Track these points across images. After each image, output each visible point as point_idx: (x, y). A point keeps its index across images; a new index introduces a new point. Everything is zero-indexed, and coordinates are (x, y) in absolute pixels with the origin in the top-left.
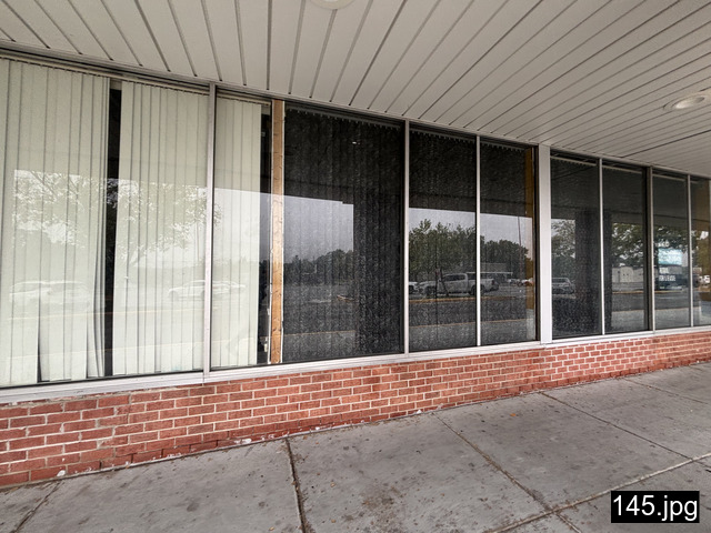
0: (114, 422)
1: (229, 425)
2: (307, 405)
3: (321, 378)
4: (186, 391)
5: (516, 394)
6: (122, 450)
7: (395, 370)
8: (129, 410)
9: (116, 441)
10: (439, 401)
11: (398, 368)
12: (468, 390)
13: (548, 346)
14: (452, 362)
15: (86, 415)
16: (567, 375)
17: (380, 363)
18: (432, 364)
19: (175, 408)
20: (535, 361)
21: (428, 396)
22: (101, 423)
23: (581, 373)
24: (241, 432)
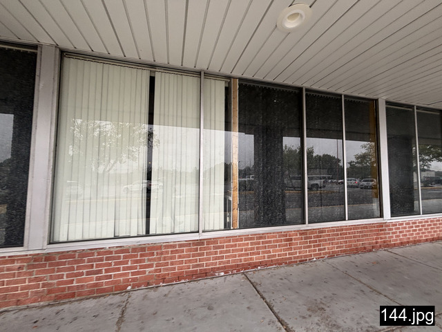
0: (154, 260)
1: (212, 264)
2: (253, 254)
3: (261, 238)
4: (190, 244)
6: (158, 276)
7: (301, 234)
8: (162, 254)
9: (156, 271)
10: (326, 253)
11: (303, 233)
12: (342, 247)
13: (388, 221)
14: (332, 230)
15: (141, 255)
16: (400, 239)
17: (293, 230)
18: (321, 231)
19: (185, 253)
20: (381, 230)
22: (149, 260)
23: (409, 238)
24: (218, 269)
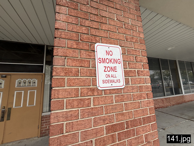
3: (157, 100)
5: (182, 104)
10: (171, 105)
11: (166, 99)
12: (175, 103)
13: (184, 95)
14: (172, 98)
16: (188, 100)
17: (163, 98)
18: (170, 98)
20: (183, 98)
21: (170, 104)
23: (190, 100)
